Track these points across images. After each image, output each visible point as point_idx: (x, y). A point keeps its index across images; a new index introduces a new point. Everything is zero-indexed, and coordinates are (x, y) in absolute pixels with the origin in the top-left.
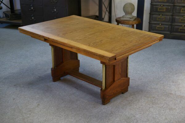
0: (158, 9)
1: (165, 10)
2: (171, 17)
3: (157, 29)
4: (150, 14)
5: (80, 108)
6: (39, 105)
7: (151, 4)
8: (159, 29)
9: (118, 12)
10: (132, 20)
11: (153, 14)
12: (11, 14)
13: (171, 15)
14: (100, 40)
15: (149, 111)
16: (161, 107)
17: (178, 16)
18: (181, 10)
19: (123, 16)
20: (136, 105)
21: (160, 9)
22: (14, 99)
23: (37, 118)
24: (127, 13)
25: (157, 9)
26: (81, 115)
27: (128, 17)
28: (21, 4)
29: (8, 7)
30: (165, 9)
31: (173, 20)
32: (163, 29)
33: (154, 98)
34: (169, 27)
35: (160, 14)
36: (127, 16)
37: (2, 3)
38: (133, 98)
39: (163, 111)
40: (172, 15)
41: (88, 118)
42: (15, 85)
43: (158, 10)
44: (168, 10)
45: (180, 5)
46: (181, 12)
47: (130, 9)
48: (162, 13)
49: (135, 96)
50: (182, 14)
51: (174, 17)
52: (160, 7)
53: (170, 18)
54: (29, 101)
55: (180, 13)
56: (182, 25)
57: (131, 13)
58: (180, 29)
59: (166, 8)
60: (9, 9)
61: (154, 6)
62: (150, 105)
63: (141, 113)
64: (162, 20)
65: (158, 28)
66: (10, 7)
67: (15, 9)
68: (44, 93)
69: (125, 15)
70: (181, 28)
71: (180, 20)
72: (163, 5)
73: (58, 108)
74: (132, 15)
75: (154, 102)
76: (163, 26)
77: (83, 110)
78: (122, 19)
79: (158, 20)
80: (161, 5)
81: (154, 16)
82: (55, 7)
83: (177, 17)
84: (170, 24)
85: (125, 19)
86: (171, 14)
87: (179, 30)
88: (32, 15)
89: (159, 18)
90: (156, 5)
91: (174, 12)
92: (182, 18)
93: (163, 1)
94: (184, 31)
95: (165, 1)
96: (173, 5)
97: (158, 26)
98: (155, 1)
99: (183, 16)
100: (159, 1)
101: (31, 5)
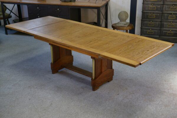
1: (154, 17)
2: (160, 23)
3: (148, 33)
4: (142, 20)
5: (88, 106)
6: (52, 104)
7: (142, 12)
9: (114, 19)
10: (126, 26)
11: (144, 21)
15: (147, 108)
16: (157, 104)
18: (169, 17)
19: (118, 23)
20: (136, 103)
21: (150, 16)
22: (30, 99)
23: (51, 116)
24: (121, 20)
25: (147, 16)
26: (89, 113)
27: (122, 24)
28: (29, 14)
29: (17, 16)
31: (162, 26)
32: (153, 33)
33: (151, 96)
34: (158, 32)
35: (150, 21)
37: (12, 13)
38: (132, 96)
39: (160, 107)
41: (95, 115)
42: (29, 87)
43: (149, 17)
45: (168, 12)
46: (169, 18)
47: (125, 16)
48: (153, 20)
49: (133, 94)
50: (170, 21)
51: (163, 23)
53: (159, 23)
54: (42, 101)
56: (170, 30)
57: (125, 20)
58: (168, 34)
59: (156, 15)
60: (17, 17)
62: (147, 102)
63: (140, 110)
64: (152, 26)
66: (18, 16)
67: (23, 18)
68: (55, 93)
69: (120, 21)
70: (169, 32)
72: (153, 13)
73: (68, 106)
75: (150, 99)
76: (153, 31)
77: (91, 108)
78: (117, 25)
79: (148, 25)
80: (151, 13)
81: (145, 22)
82: (59, 16)
83: (165, 23)
84: (159, 29)
85: (120, 25)
86: (160, 20)
87: (167, 34)
89: (149, 24)
90: (147, 13)
91: (163, 18)
92: (169, 24)
93: (153, 9)
94: (171, 35)
95: (155, 9)
96: (161, 12)
97: (149, 31)
98: (146, 9)
99: (170, 22)
100: (150, 9)
101: (38, 14)
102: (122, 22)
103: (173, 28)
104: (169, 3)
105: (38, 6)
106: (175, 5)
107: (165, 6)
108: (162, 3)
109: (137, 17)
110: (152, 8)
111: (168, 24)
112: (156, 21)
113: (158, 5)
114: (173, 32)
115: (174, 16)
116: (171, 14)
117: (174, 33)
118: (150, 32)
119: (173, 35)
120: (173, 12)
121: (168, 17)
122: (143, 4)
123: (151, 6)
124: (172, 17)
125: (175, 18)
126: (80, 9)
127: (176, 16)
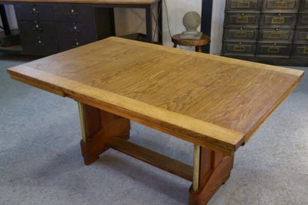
0: (237, 20)
1: (247, 22)
2: (256, 31)
3: (234, 50)
4: (224, 28)
7: (225, 13)
8: (237, 50)
9: (174, 26)
10: (199, 38)
11: (228, 29)
12: (4, 36)
14: (186, 89)
17: (267, 29)
18: (273, 20)
19: (183, 32)
21: (239, 20)
24: (188, 27)
25: (235, 19)
27: (191, 34)
28: (18, 20)
29: (1, 28)
30: (247, 20)
31: (259, 36)
32: (244, 50)
34: (252, 47)
35: (240, 28)
36: (191, 32)
40: (258, 29)
42: (11, 181)
43: (237, 22)
44: (251, 21)
45: (272, 12)
46: (273, 22)
47: (195, 21)
48: (244, 27)
50: (274, 27)
51: (261, 31)
52: (239, 17)
53: (254, 32)
55: (270, 24)
56: (274, 44)
57: (195, 28)
58: (271, 50)
59: (249, 18)
61: (231, 16)
64: (244, 37)
65: (236, 48)
67: (11, 29)
69: (187, 30)
70: (271, 47)
71: (270, 36)
72: (244, 13)
74: (196, 30)
76: (243, 46)
78: (182, 37)
79: (236, 36)
80: (242, 13)
81: (230, 31)
83: (265, 31)
84: (254, 41)
85: (186, 37)
86: (257, 27)
87: (269, 51)
88: (39, 37)
89: (238, 34)
90: (233, 14)
91: (262, 23)
92: (274, 32)
93: (245, 7)
94: (276, 52)
95: (248, 7)
96: (260, 12)
97: (237, 46)
98: (232, 7)
99: (275, 29)
100: (239, 7)
101: (36, 22)
102: (189, 31)
103: (281, 39)
105: (34, 5)
107: (265, 0)
109: (214, 23)
110: (243, 5)
111: (270, 33)
112: (250, 29)
114: (278, 47)
115: (282, 18)
116: (277, 14)
117: (280, 48)
118: (238, 48)
119: (278, 51)
120: (280, 11)
121: (271, 20)
123: (240, 2)
124: (278, 20)
125: (283, 22)
126: (113, 9)
127: (285, 18)
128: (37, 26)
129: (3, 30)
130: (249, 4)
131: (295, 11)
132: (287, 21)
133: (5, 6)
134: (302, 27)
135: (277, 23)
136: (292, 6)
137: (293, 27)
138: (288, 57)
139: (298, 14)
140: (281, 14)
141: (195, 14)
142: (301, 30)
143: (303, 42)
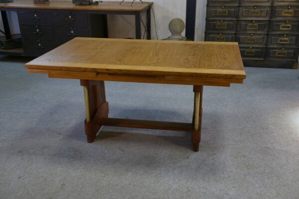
0: (217, 26)
1: (225, 28)
2: (234, 36)
4: (206, 33)
6: (63, 185)
7: (206, 20)
11: (209, 34)
12: (6, 40)
13: (234, 34)
15: (246, 181)
16: (262, 173)
17: (244, 34)
19: (169, 37)
20: (223, 173)
21: (219, 26)
24: (174, 32)
25: (215, 25)
27: (176, 39)
28: (21, 26)
29: (2, 32)
30: (226, 26)
33: (246, 158)
35: (219, 33)
36: (175, 37)
38: (213, 159)
39: (268, 179)
40: (236, 34)
43: (217, 28)
44: (229, 27)
45: (247, 19)
46: (248, 28)
47: (179, 27)
48: (223, 32)
49: (215, 156)
50: (250, 32)
51: (238, 36)
52: (219, 23)
53: (232, 37)
54: (45, 179)
55: (246, 30)
56: (249, 47)
57: (180, 33)
58: (247, 53)
59: (228, 24)
61: (211, 23)
62: (244, 170)
66: (4, 32)
67: (12, 33)
68: (69, 162)
69: (172, 35)
70: (248, 50)
71: (247, 40)
72: (223, 20)
74: (181, 35)
75: (247, 164)
80: (220, 20)
81: (211, 36)
82: (71, 28)
83: (242, 36)
86: (234, 32)
87: (245, 54)
88: (38, 41)
90: (214, 20)
91: (238, 29)
92: (249, 37)
93: (223, 15)
94: (252, 55)
95: (226, 14)
96: (236, 19)
98: (213, 15)
99: (251, 34)
100: (218, 14)
101: (36, 26)
102: (174, 36)
103: (256, 43)
104: (248, 4)
105: (36, 12)
106: (257, 6)
107: (241, 9)
108: (238, 5)
109: (197, 29)
110: (221, 13)
111: (246, 38)
112: (228, 34)
113: (231, 7)
114: (253, 50)
115: (256, 24)
116: (251, 21)
117: (256, 52)
119: (254, 54)
120: (255, 19)
121: (247, 26)
122: (207, 6)
123: (219, 10)
124: (253, 26)
125: (257, 28)
126: (106, 15)
127: (259, 25)
128: (38, 30)
129: (4, 35)
130: (227, 12)
131: (268, 19)
132: (261, 27)
133: (7, 12)
134: (274, 33)
135: (252, 28)
136: (264, 14)
137: (266, 33)
138: (263, 59)
139: (270, 21)
140: (255, 21)
141: (180, 20)
142: (273, 35)
143: (275, 46)
